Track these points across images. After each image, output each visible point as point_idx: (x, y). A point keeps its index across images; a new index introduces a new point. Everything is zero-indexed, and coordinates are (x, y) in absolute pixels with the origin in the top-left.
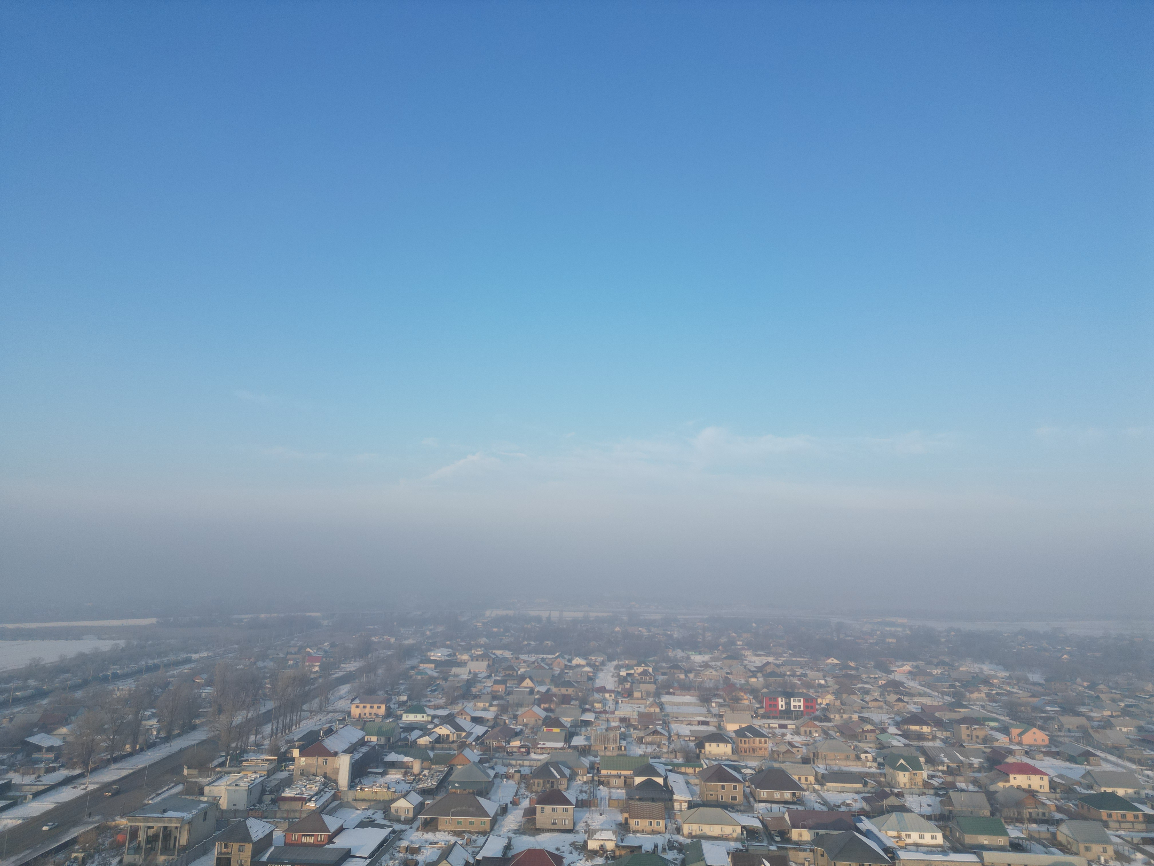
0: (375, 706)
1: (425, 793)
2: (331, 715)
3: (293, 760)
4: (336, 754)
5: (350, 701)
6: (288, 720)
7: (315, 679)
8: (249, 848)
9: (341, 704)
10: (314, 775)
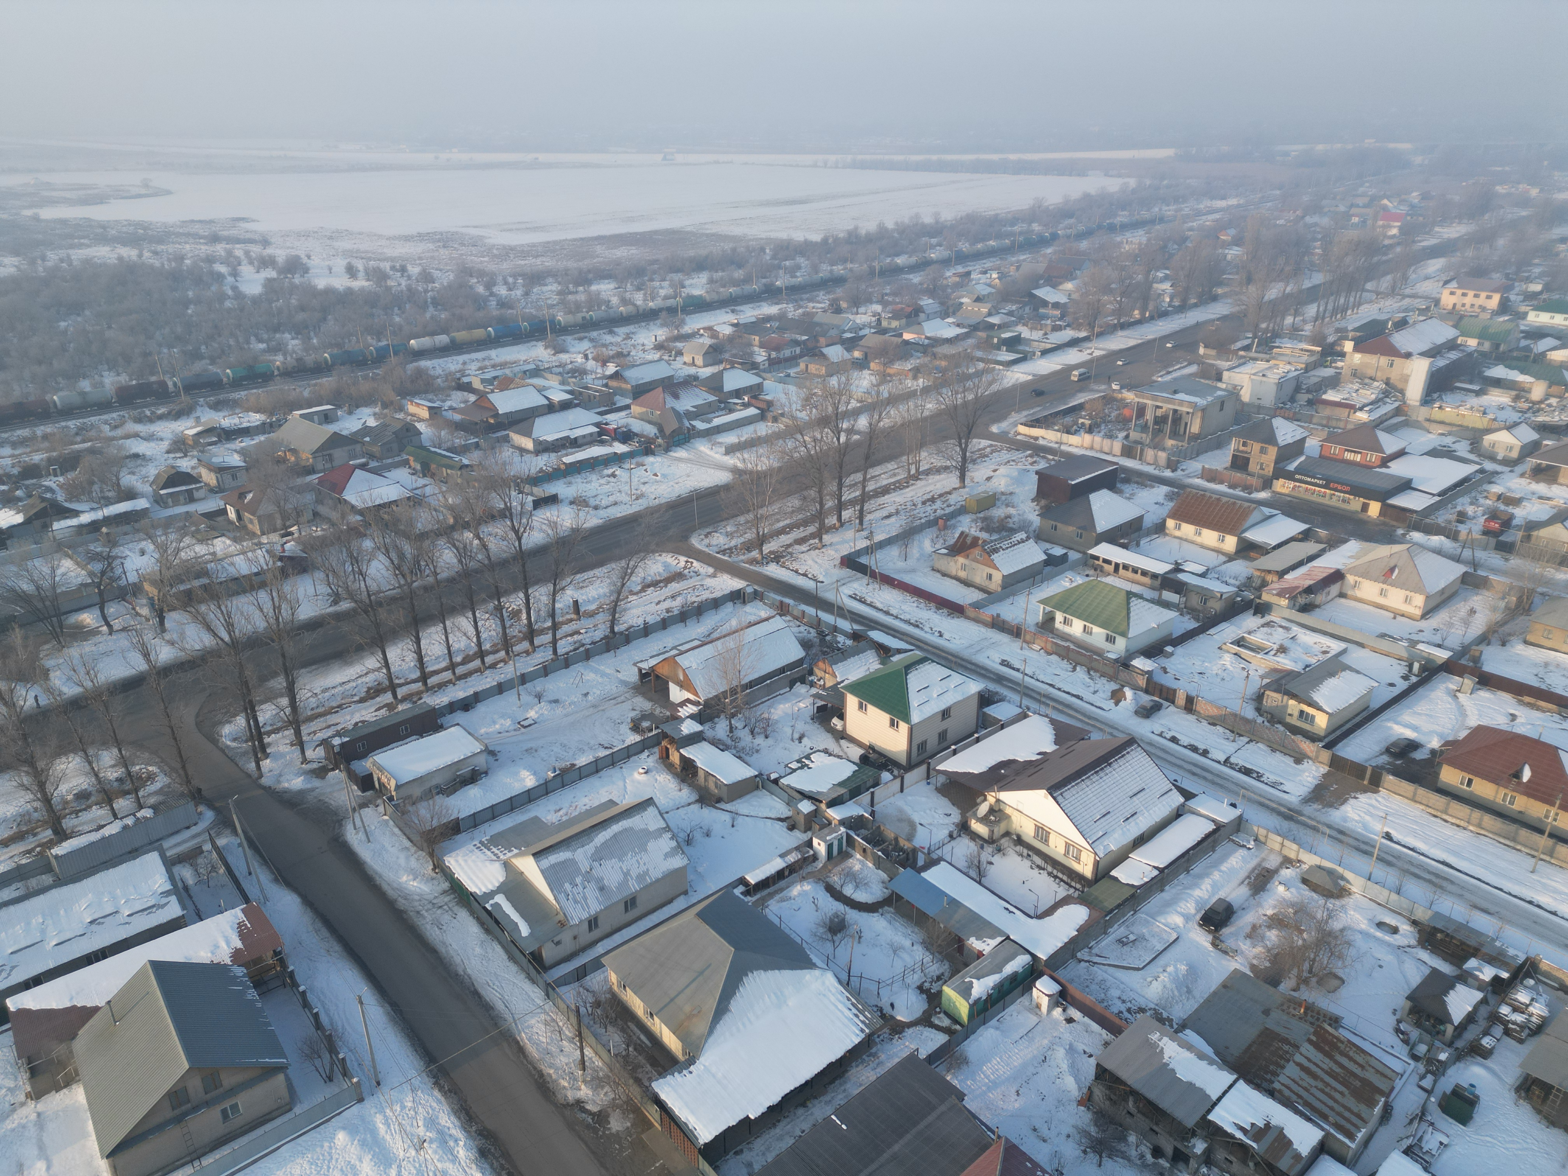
0: (1483, 295)
1: (1545, 429)
2: (1407, 301)
3: (1343, 355)
4: (1408, 355)
5: (1441, 284)
6: (1342, 300)
7: (1390, 247)
8: (1273, 452)
9: (1427, 287)
10: (1371, 378)
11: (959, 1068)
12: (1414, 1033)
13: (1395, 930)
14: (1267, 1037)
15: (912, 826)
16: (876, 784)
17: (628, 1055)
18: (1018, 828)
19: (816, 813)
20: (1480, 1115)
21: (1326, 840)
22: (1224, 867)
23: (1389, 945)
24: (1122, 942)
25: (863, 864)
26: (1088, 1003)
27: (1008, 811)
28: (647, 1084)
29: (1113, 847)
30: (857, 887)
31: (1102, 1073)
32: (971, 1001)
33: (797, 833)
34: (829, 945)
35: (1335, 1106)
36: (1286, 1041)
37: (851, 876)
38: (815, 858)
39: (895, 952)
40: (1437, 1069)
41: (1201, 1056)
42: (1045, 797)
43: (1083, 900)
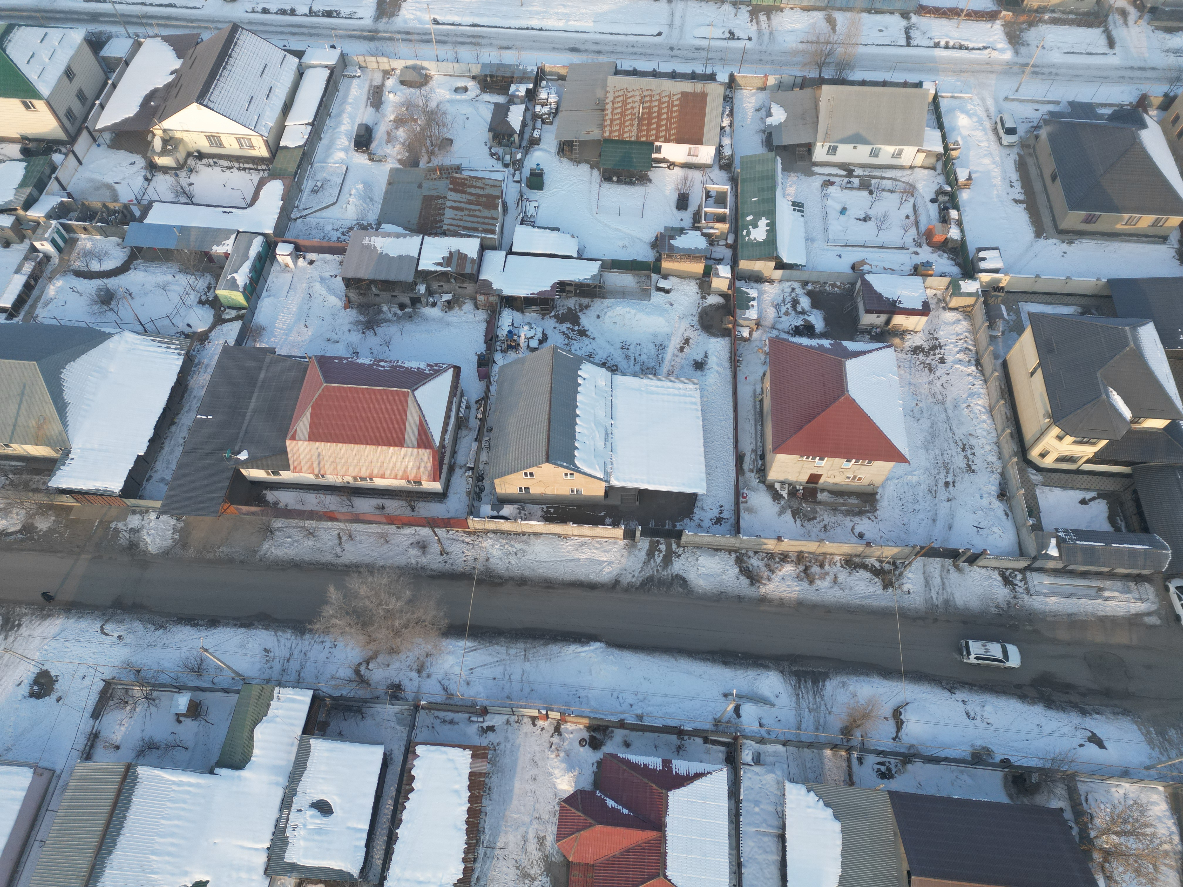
11: (261, 335)
12: (500, 151)
13: (466, 89)
14: (428, 200)
15: (110, 187)
16: (54, 169)
17: (12, 481)
18: (194, 145)
19: (19, 222)
20: (548, 179)
21: (402, 45)
22: (350, 100)
23: (466, 101)
24: (314, 191)
25: (92, 240)
26: (316, 244)
27: (178, 135)
28: (45, 487)
29: (271, 124)
30: (100, 260)
31: (348, 282)
32: (241, 289)
33: (15, 247)
34: (110, 314)
35: (479, 220)
36: (438, 197)
37: (88, 255)
38: (47, 258)
39: (164, 289)
40: (518, 165)
41: (398, 236)
42: (199, 109)
43: (273, 176)
